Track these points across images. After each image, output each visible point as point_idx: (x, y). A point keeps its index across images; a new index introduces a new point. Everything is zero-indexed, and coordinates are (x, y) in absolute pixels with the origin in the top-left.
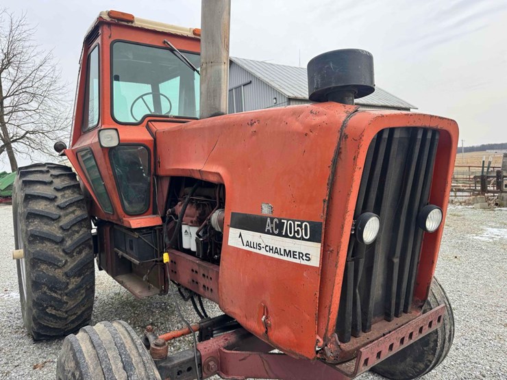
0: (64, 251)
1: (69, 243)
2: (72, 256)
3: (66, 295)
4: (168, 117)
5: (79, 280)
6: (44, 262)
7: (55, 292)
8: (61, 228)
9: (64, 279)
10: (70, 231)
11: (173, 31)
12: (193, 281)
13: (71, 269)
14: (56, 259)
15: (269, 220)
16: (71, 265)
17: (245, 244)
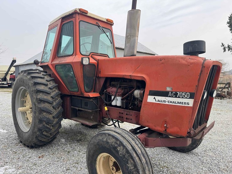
0: (53, 107)
1: (54, 104)
2: (56, 109)
3: (53, 126)
4: (98, 53)
5: (57, 120)
6: (45, 111)
7: (48, 125)
8: (52, 97)
9: (52, 119)
10: (55, 99)
11: (100, 19)
12: (120, 117)
13: (56, 115)
14: (50, 110)
15: (170, 92)
16: (55, 113)
17: (157, 101)
